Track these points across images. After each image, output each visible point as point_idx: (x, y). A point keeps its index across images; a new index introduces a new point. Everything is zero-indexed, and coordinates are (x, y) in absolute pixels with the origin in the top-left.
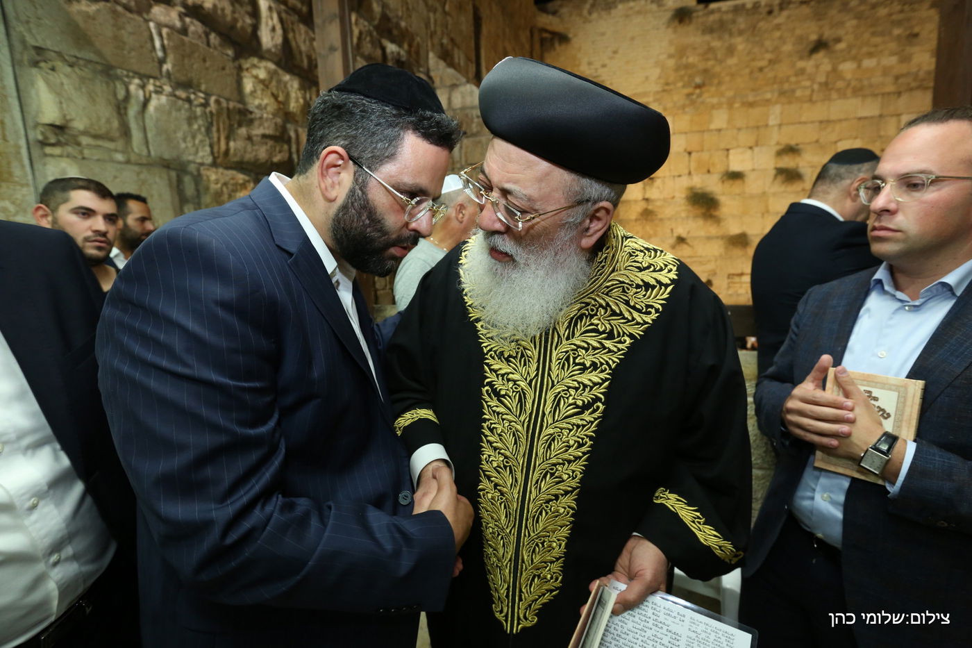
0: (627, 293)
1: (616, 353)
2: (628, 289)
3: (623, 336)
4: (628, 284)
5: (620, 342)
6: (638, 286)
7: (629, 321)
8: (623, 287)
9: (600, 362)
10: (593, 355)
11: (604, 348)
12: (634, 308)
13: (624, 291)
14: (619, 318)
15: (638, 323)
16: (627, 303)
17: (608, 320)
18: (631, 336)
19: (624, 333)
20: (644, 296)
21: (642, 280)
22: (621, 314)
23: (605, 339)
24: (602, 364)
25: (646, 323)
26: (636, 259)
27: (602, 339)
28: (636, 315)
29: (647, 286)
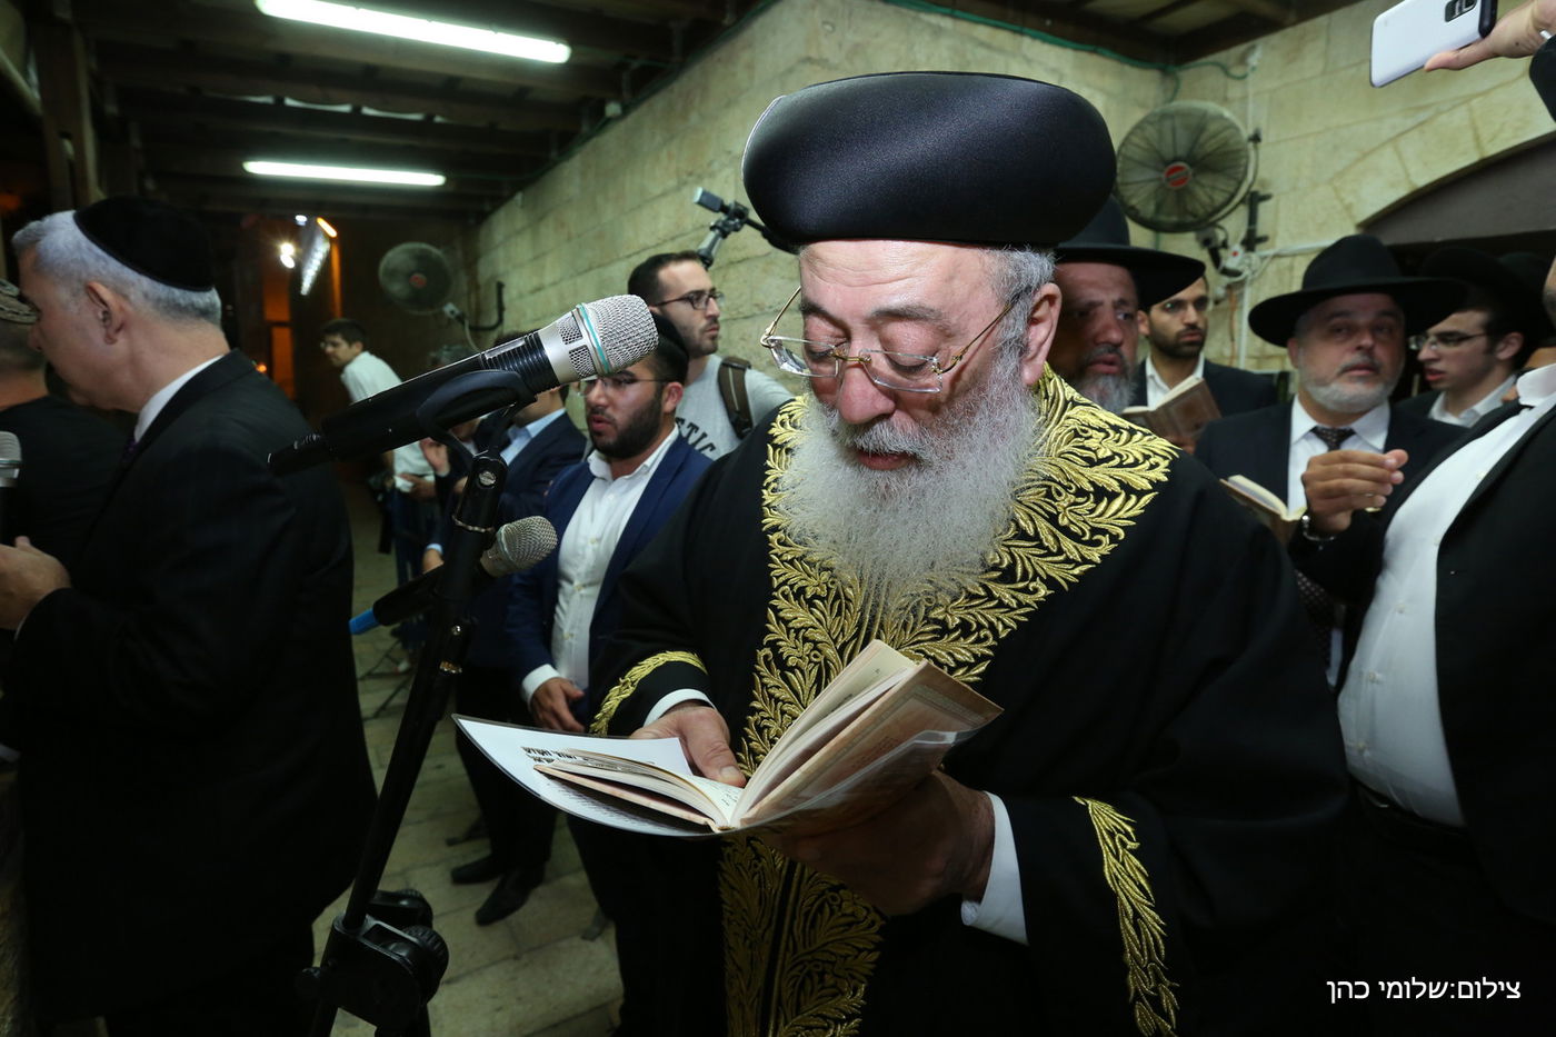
0: (1056, 501)
1: (1013, 609)
2: (1059, 494)
3: (1034, 580)
4: (1059, 483)
5: (1025, 590)
6: (1080, 492)
7: (1050, 554)
8: (1050, 487)
9: (978, 623)
10: (966, 608)
11: (990, 597)
12: (1066, 531)
13: (1049, 495)
14: (1027, 544)
15: (1068, 561)
16: (1053, 519)
17: (1009, 547)
18: (1050, 582)
19: (1036, 574)
20: (1092, 511)
21: (1092, 483)
22: (1037, 537)
23: (995, 580)
24: (980, 627)
25: (1085, 561)
26: (1088, 443)
27: (990, 580)
28: (1067, 544)
29: (1101, 493)
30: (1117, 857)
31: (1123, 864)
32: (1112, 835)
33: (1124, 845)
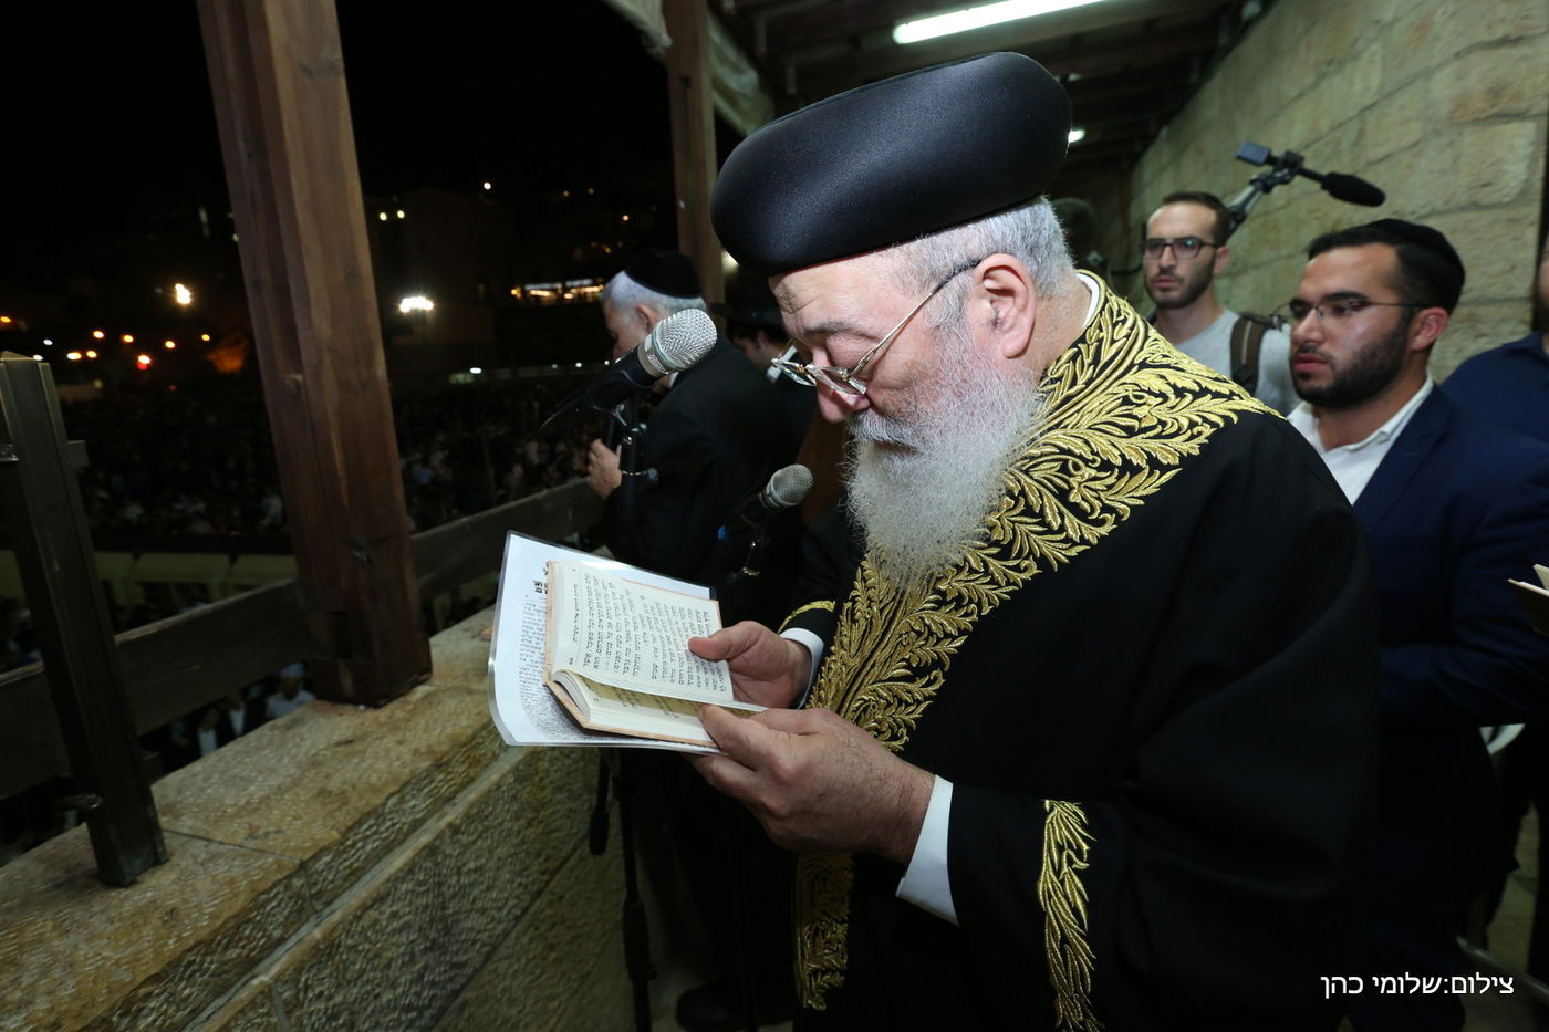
0: (1071, 475)
1: (1000, 587)
2: (1077, 467)
3: (1027, 558)
4: (1081, 457)
5: (1017, 568)
6: (1106, 466)
7: (1050, 531)
8: (1066, 461)
9: (970, 599)
10: (966, 581)
11: (987, 572)
12: (1076, 510)
13: (1064, 469)
14: (1035, 520)
15: (1068, 540)
16: (1062, 495)
17: (1013, 522)
18: (1042, 561)
19: (1031, 552)
20: (1110, 487)
21: (1122, 456)
22: (1042, 514)
23: (994, 556)
24: (971, 601)
25: (1083, 541)
26: (1136, 411)
27: (988, 555)
28: (1071, 522)
29: (1129, 468)
30: (1057, 874)
31: (1062, 882)
32: (1060, 849)
33: (1070, 862)
